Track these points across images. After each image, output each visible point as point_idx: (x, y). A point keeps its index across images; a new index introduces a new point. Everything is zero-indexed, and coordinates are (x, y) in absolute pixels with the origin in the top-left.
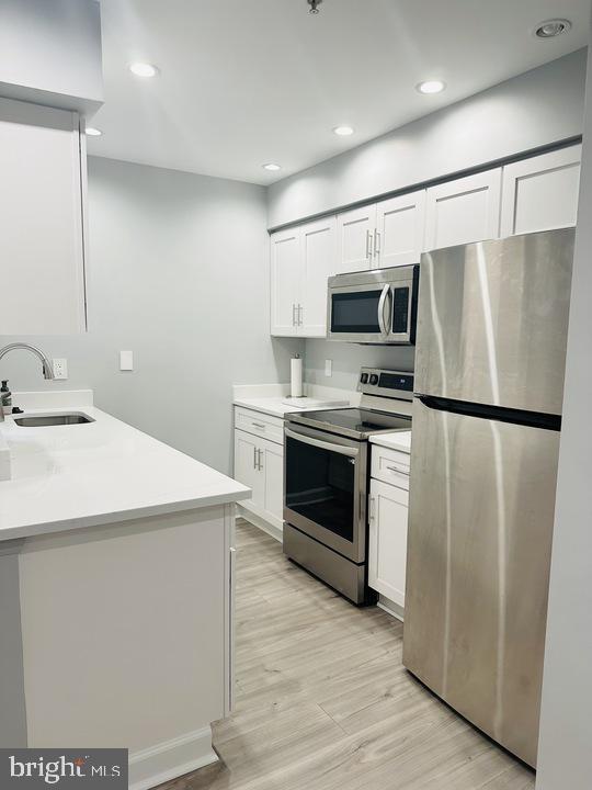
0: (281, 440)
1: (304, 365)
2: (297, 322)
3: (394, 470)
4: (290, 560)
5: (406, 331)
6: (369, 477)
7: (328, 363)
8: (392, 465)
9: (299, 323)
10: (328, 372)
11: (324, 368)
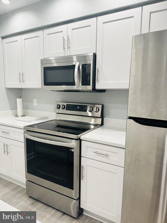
0: (23, 139)
1: (23, 101)
2: (22, 81)
3: (97, 153)
4: (30, 197)
5: (89, 85)
6: (80, 156)
7: (35, 100)
8: (96, 150)
9: (23, 81)
10: (35, 104)
11: (33, 102)
